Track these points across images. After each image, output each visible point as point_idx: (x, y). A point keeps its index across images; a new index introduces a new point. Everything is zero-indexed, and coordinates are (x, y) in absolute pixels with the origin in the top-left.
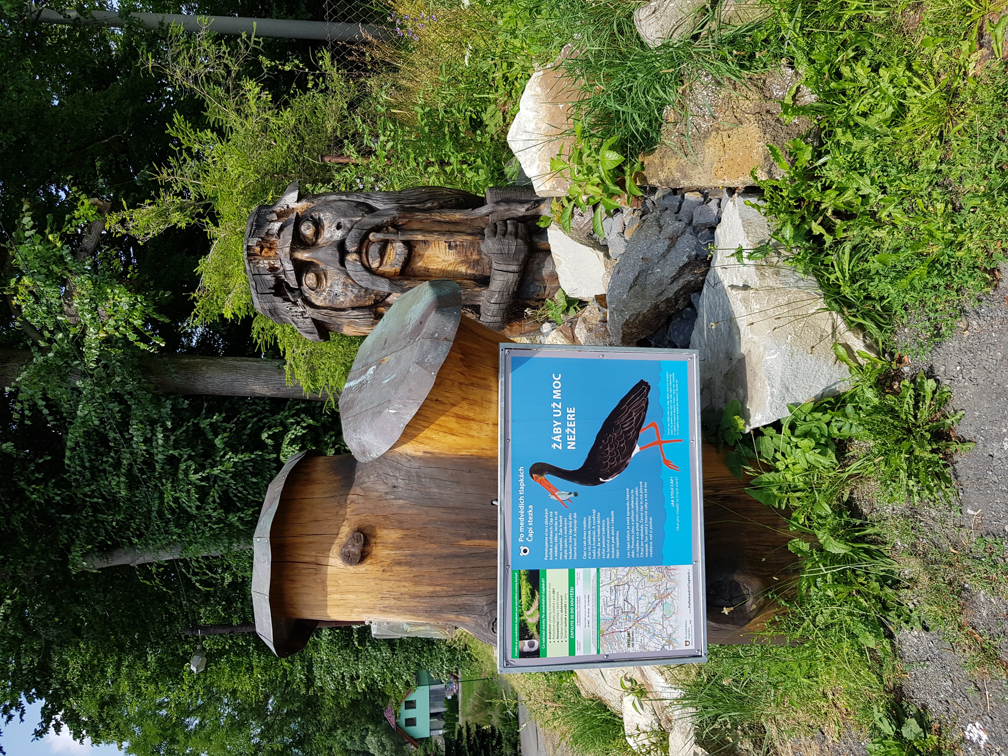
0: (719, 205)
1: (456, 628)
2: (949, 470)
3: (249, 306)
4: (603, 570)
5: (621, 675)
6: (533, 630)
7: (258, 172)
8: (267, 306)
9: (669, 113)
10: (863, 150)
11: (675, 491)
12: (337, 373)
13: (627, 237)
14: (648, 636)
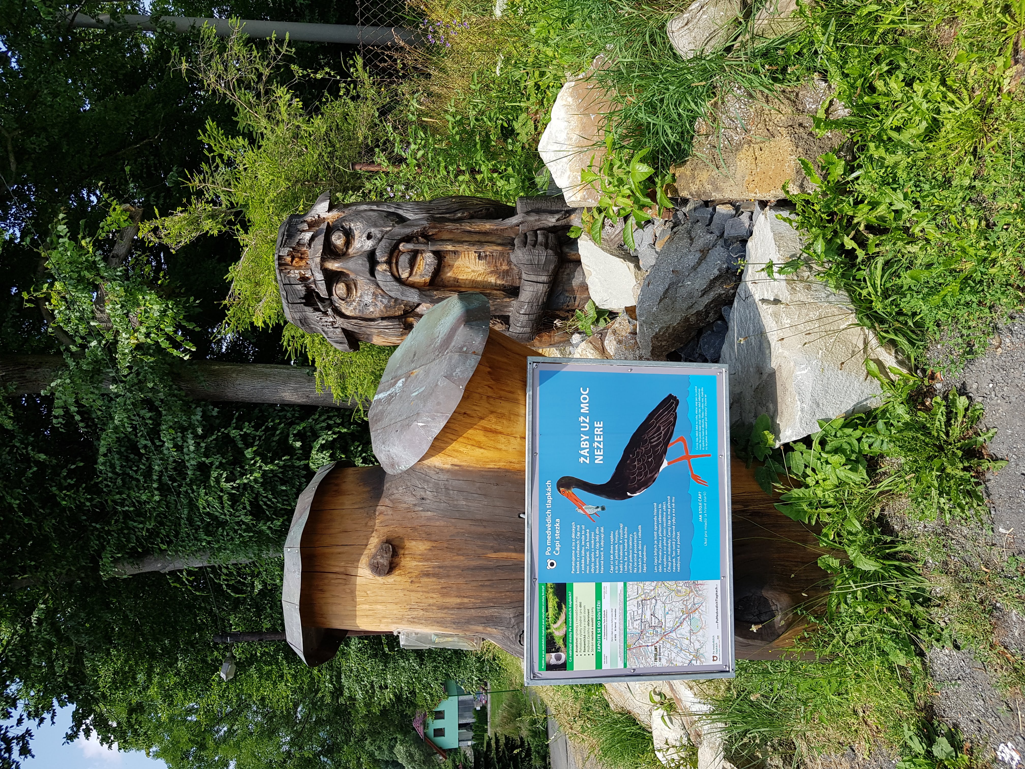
0: (751, 218)
1: (483, 639)
2: (981, 488)
3: (280, 315)
4: (630, 584)
5: (650, 689)
6: (560, 643)
7: (288, 179)
8: (297, 316)
9: (701, 125)
10: (896, 164)
11: (703, 506)
12: (366, 381)
13: (658, 248)
14: (676, 651)
